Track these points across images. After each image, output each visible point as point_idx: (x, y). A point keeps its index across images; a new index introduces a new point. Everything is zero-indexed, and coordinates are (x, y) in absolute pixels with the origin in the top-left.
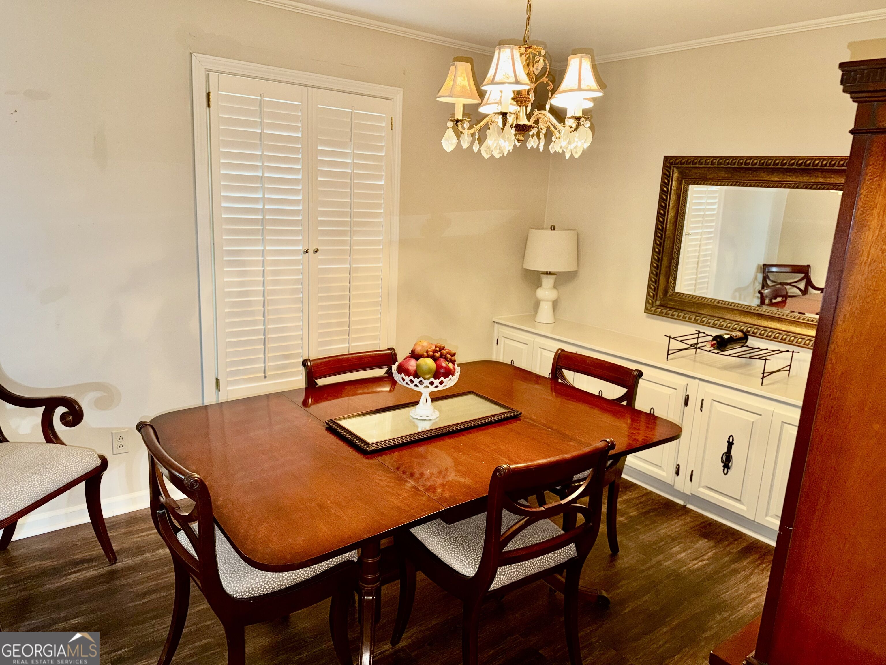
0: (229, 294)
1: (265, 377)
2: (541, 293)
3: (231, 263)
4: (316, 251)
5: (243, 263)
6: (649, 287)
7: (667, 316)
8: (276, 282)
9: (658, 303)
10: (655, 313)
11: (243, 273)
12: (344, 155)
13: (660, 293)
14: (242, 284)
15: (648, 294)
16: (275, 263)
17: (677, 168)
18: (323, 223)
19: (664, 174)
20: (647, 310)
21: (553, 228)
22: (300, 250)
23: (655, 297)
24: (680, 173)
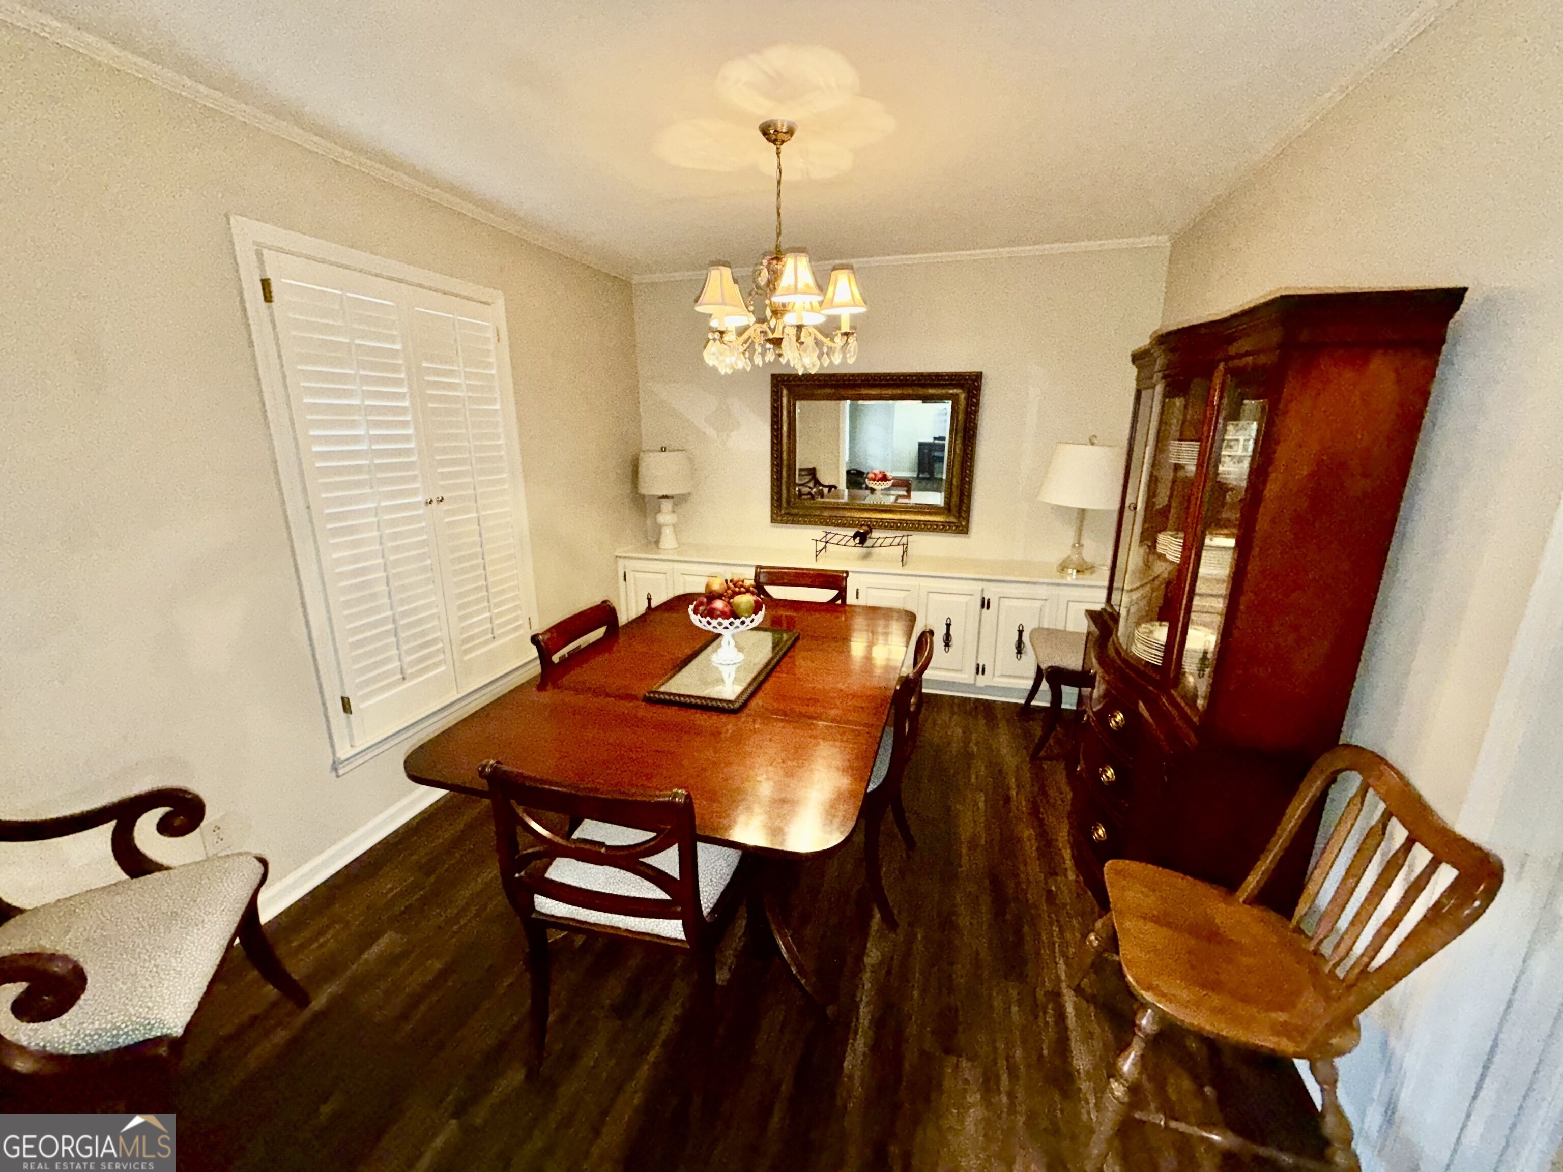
0: (342, 576)
1: (404, 678)
2: (662, 518)
3: (336, 532)
4: (442, 500)
5: (351, 530)
6: (772, 498)
7: (793, 522)
8: (397, 549)
9: (783, 512)
10: (782, 522)
11: (356, 544)
12: (451, 373)
13: (784, 504)
14: (356, 559)
15: (772, 505)
16: (393, 523)
17: (785, 385)
18: (442, 463)
19: (773, 391)
20: (773, 520)
21: (663, 449)
22: (420, 502)
23: (779, 506)
24: (789, 390)
